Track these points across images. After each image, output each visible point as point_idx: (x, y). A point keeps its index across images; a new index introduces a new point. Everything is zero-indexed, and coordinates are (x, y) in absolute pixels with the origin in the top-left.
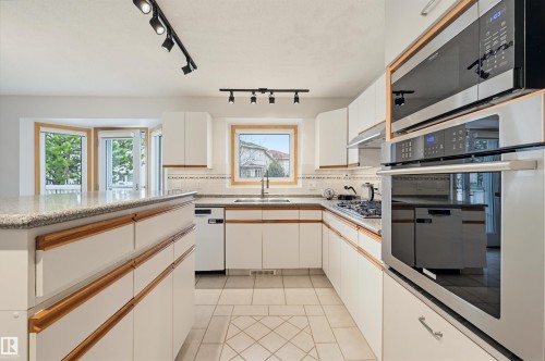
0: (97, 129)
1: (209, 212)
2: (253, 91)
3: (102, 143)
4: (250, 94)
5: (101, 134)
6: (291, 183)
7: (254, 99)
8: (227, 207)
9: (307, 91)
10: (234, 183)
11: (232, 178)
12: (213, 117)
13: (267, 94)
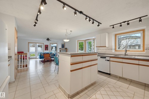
0: (86, 40)
1: (105, 58)
2: (121, 23)
3: (87, 43)
4: (120, 24)
5: (87, 41)
6: (141, 51)
7: (121, 26)
8: (110, 57)
9: (147, 16)
10: (116, 51)
11: (115, 49)
12: (108, 33)
13: (126, 23)
